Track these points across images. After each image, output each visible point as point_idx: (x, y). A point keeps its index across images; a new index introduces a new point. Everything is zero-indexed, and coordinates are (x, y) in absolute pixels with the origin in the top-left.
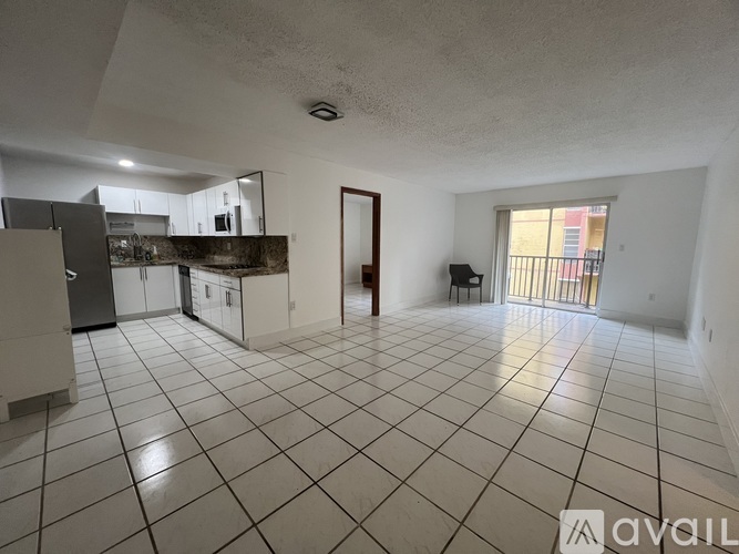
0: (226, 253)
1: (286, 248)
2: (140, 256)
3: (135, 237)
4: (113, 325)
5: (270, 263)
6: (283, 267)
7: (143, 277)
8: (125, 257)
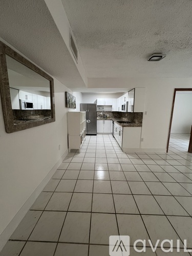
0: (125, 117)
1: (142, 117)
2: (104, 117)
3: (104, 112)
4: (96, 135)
5: (137, 122)
6: (140, 124)
7: (104, 123)
8: (101, 117)
